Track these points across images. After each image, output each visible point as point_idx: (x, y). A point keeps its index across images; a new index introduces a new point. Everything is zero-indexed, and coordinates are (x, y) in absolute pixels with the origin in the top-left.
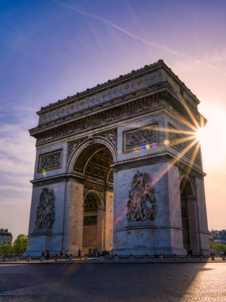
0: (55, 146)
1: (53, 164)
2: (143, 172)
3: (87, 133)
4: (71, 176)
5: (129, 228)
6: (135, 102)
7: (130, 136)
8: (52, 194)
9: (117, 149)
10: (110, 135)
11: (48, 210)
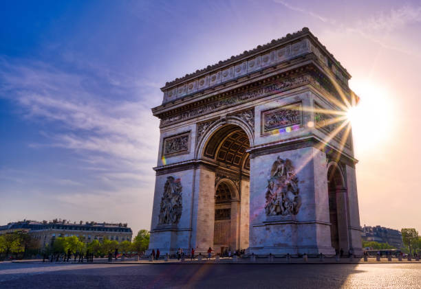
0: (182, 128)
1: (180, 148)
2: (284, 159)
3: (219, 112)
4: (201, 163)
5: (268, 224)
6: (275, 76)
7: (270, 116)
8: (178, 183)
9: (254, 131)
10: (246, 115)
11: (174, 202)
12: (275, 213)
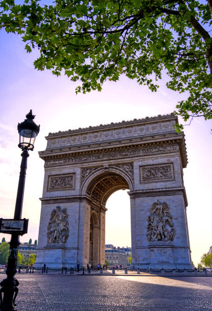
0: (67, 170)
1: (65, 185)
2: (162, 201)
4: (85, 198)
6: (152, 143)
7: (146, 170)
8: (65, 211)
9: (133, 179)
10: (125, 167)
11: (62, 226)
12: (157, 239)
